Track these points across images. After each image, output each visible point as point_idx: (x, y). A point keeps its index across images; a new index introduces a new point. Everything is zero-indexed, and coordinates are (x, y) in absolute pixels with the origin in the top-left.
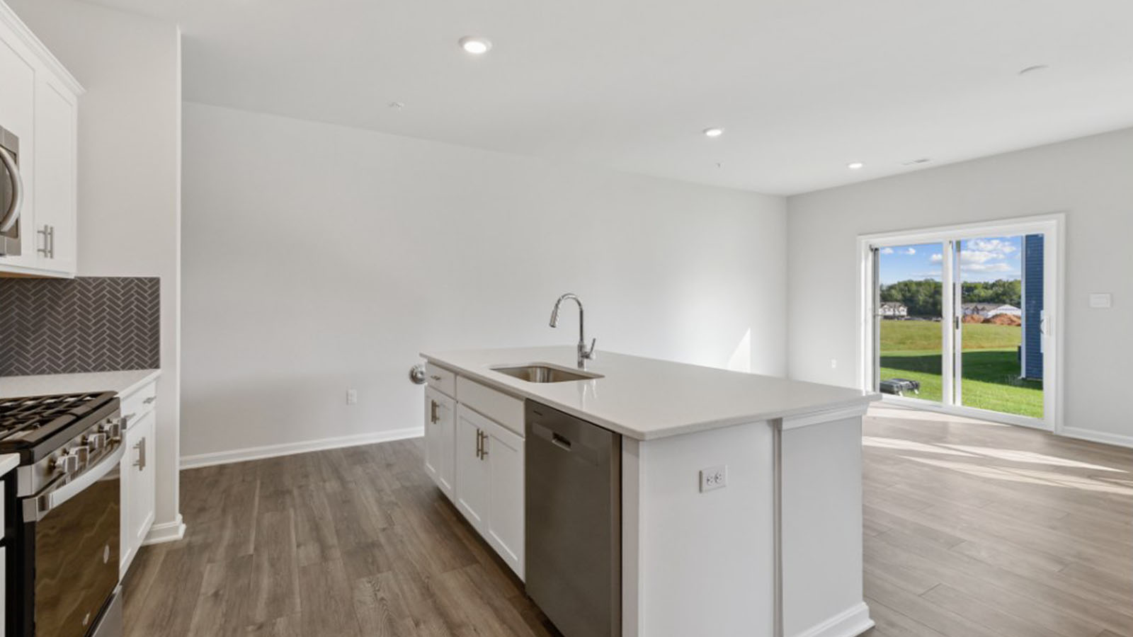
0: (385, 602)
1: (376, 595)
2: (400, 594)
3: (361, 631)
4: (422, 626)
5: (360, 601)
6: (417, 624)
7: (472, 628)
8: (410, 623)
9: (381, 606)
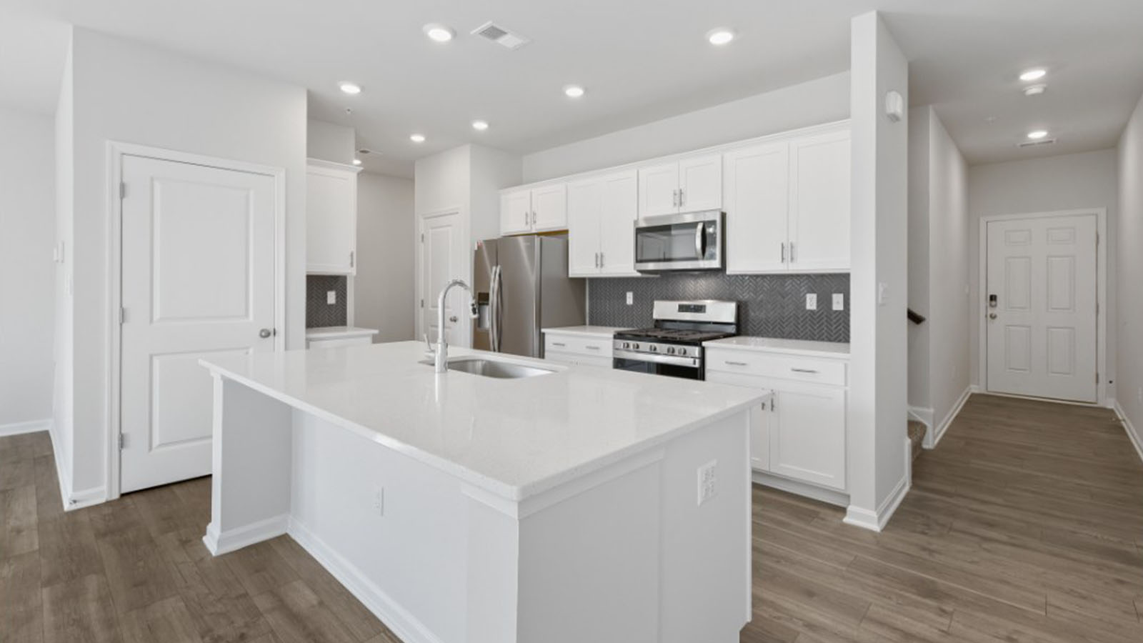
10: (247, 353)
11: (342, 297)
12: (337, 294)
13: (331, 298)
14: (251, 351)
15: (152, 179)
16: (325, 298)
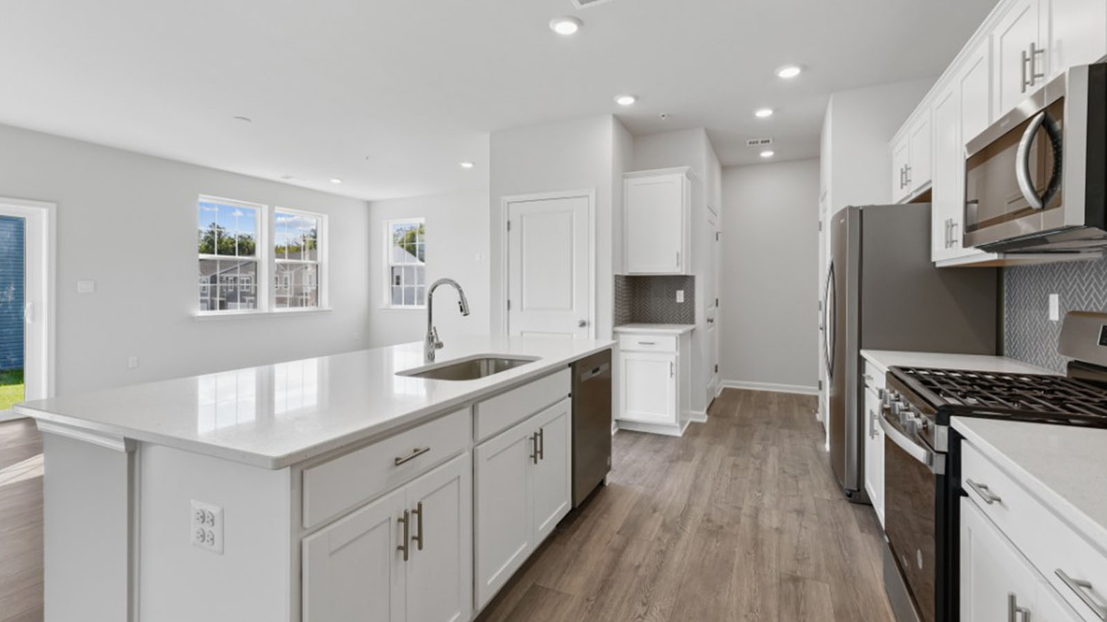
0: (645, 600)
1: (645, 614)
2: (627, 599)
3: (680, 587)
4: (636, 564)
5: (664, 615)
6: (638, 567)
7: (609, 545)
8: (642, 571)
9: (651, 598)
10: (572, 338)
11: (690, 296)
12: (685, 293)
13: (680, 296)
14: (575, 336)
15: (522, 217)
16: (675, 296)
